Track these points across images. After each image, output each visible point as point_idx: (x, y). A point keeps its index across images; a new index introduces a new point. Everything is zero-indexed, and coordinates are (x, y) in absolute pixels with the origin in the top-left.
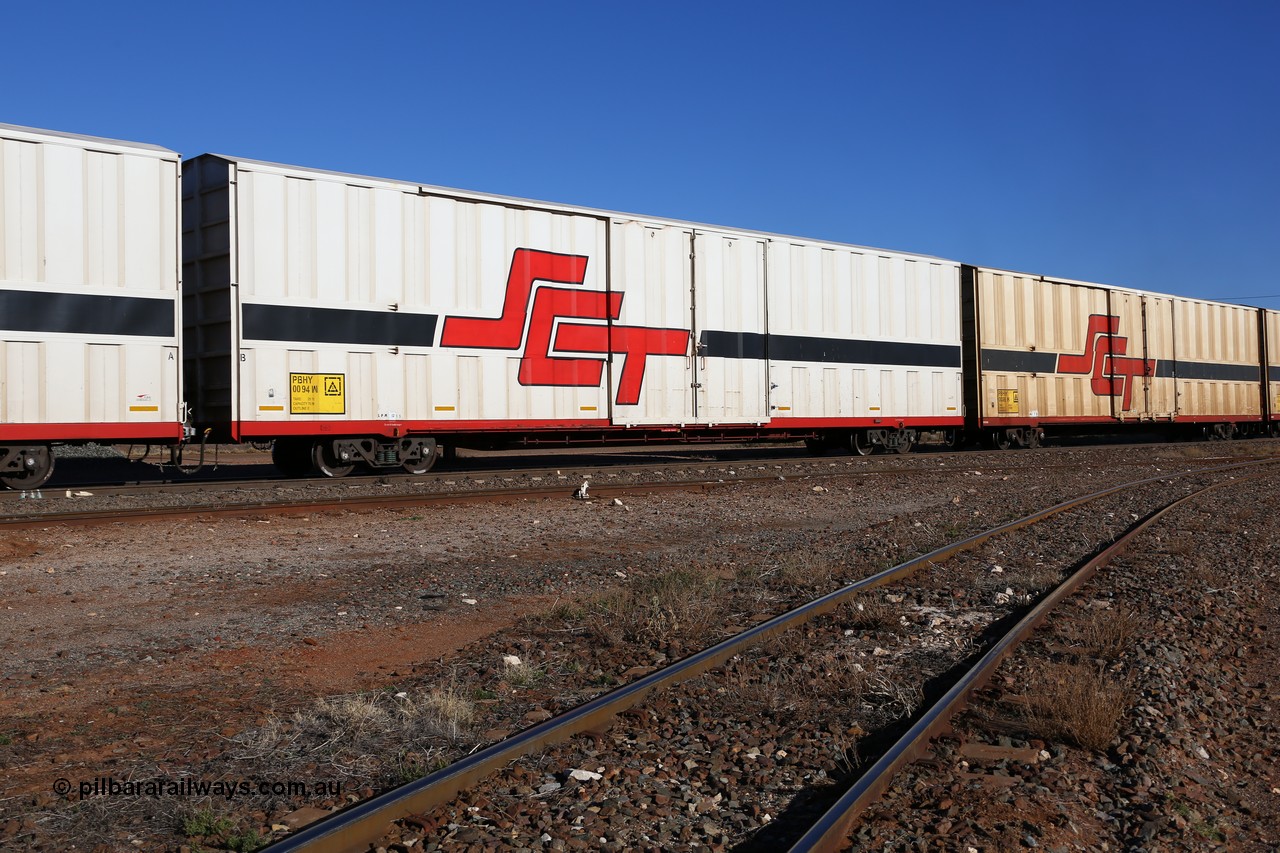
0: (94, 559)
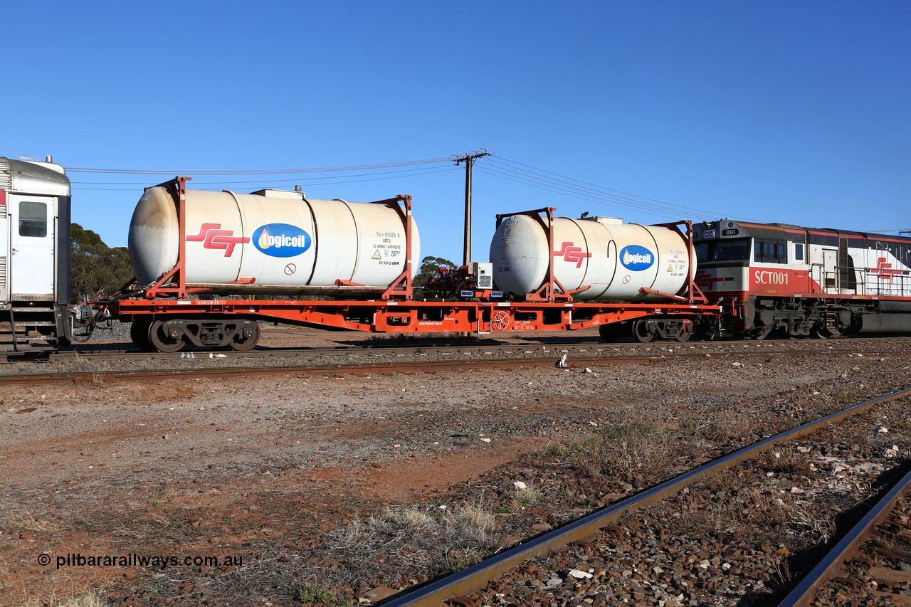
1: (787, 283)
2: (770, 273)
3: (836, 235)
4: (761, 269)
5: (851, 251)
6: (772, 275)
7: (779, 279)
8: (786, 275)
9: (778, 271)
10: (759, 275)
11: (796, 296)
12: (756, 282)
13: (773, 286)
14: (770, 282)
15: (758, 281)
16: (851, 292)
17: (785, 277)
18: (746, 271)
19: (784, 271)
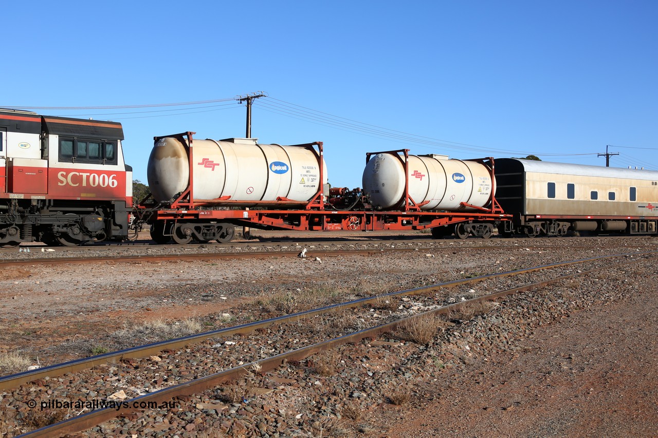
0: (57, 278)
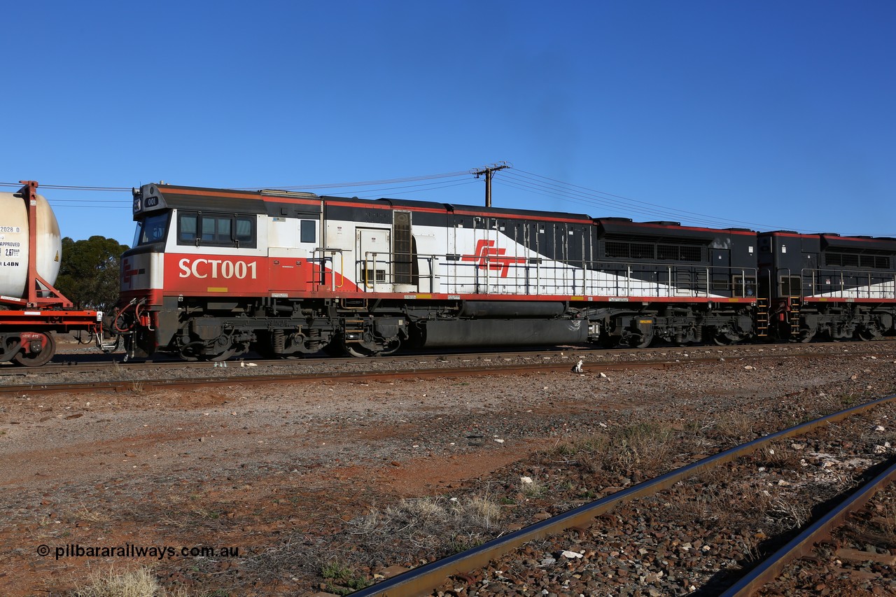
1: (254, 276)
2: (215, 263)
3: (388, 207)
4: (193, 257)
5: (416, 230)
6: (219, 266)
7: (234, 270)
8: (254, 265)
9: (234, 259)
10: (189, 266)
11: (275, 295)
12: (181, 275)
13: (220, 281)
14: (215, 275)
15: (184, 273)
16: (406, 289)
17: (249, 269)
18: (158, 260)
19: (248, 259)
